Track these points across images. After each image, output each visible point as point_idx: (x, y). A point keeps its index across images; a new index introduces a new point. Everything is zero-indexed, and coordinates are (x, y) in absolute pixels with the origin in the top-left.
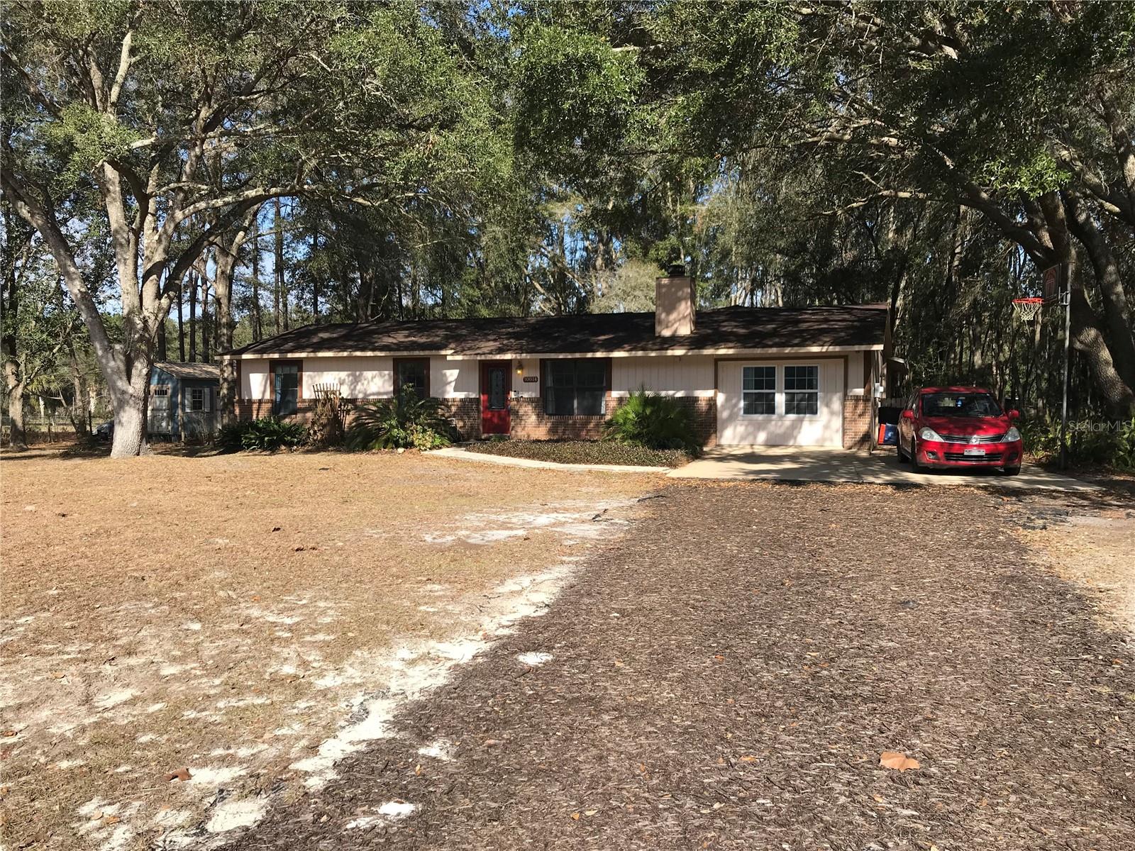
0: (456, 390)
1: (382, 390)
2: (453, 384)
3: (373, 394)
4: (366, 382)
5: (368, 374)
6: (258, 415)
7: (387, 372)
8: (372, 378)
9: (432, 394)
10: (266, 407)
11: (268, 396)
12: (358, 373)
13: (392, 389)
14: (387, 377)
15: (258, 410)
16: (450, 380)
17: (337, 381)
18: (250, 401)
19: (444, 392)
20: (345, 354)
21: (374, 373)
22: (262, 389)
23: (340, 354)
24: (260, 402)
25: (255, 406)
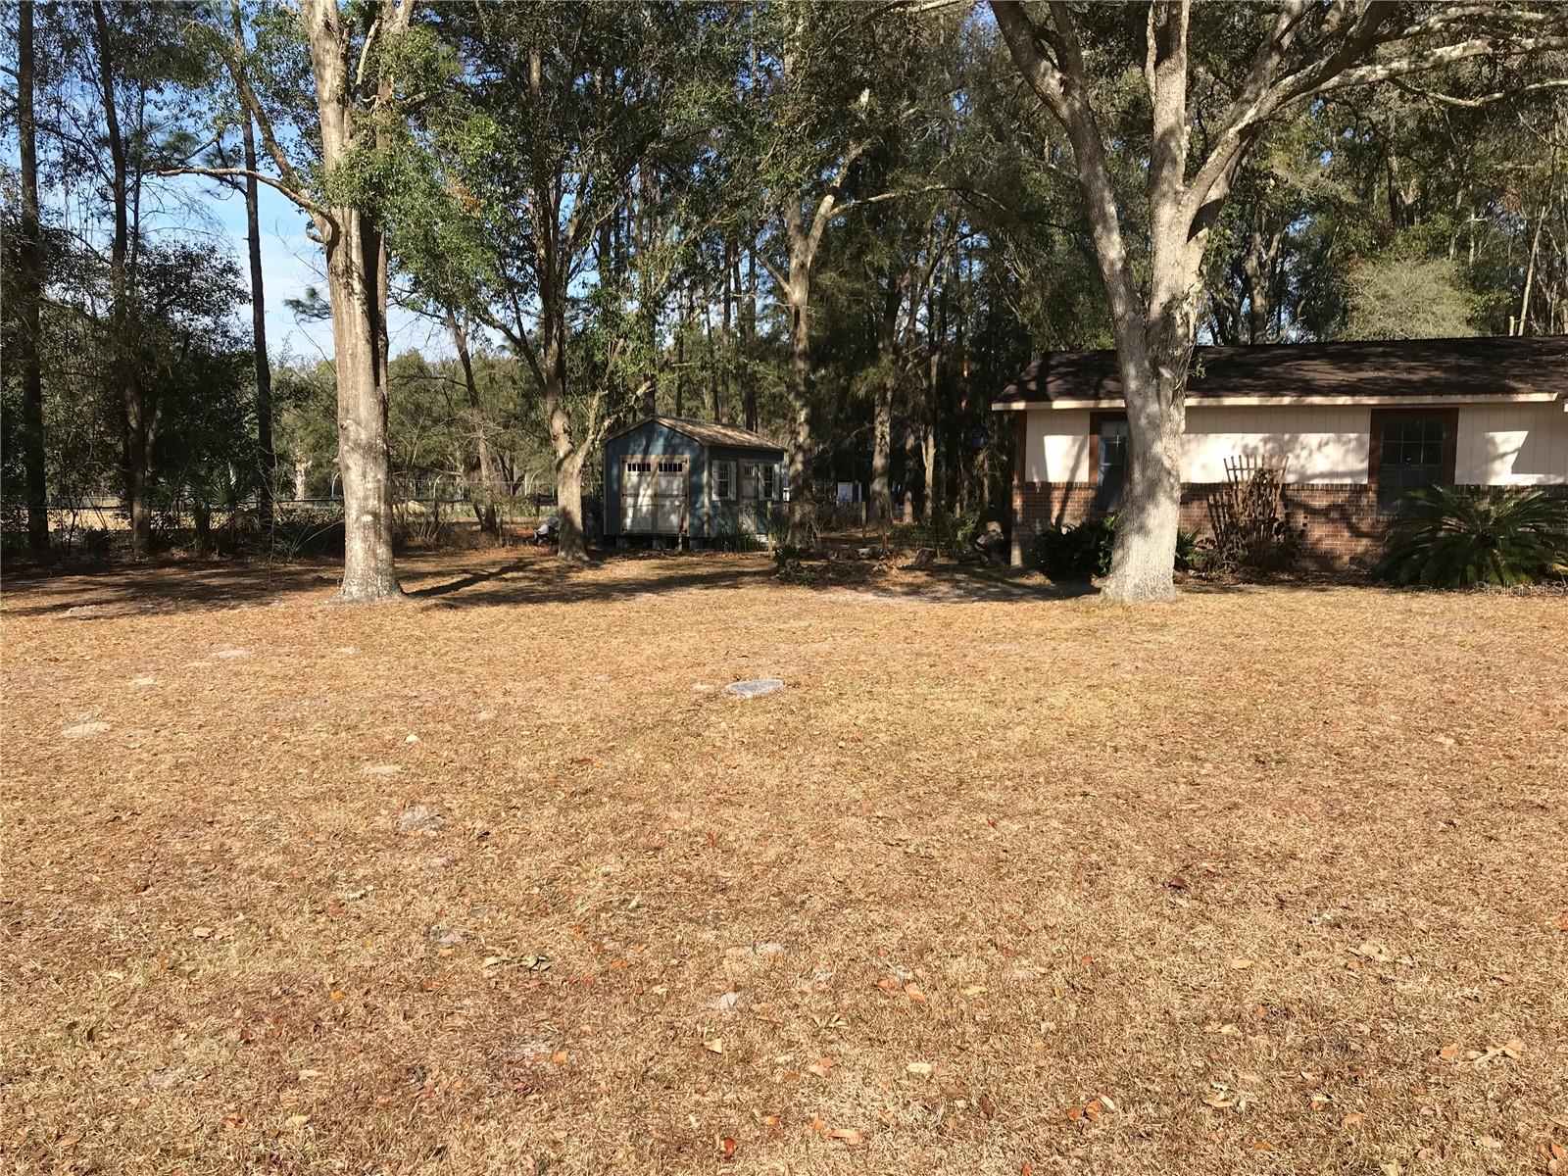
0: (1517, 468)
1: (1341, 469)
2: (1511, 459)
3: (1322, 475)
4: (1304, 453)
5: (1312, 439)
6: (1062, 510)
7: (1352, 436)
8: (1320, 447)
9: (1462, 477)
10: (1078, 496)
11: (1083, 476)
12: (1287, 437)
13: (1365, 465)
14: (1353, 445)
15: (1064, 502)
16: (1502, 449)
17: (1238, 452)
18: (1048, 487)
19: (1487, 474)
20: (1287, 400)
21: (1325, 436)
22: (1071, 463)
23: (1274, 401)
24: (1070, 487)
25: (1057, 495)
